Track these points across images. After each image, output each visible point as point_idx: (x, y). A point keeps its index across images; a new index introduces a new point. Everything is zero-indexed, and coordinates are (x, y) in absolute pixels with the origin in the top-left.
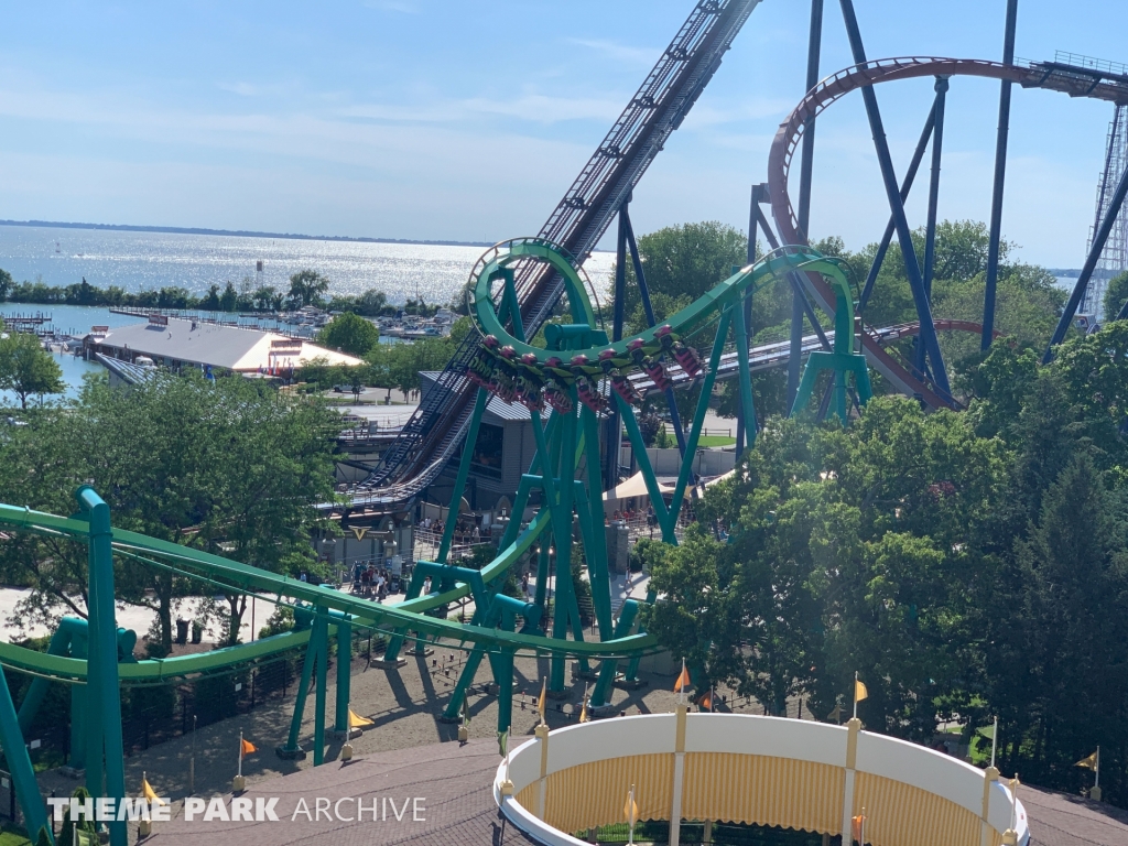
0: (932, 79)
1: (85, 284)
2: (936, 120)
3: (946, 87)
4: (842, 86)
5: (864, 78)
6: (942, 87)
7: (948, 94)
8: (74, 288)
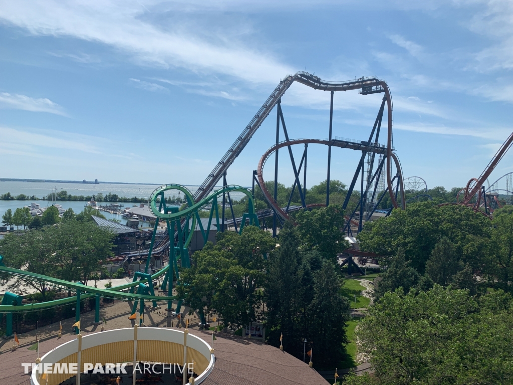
0: (304, 144)
1: (135, 198)
2: (305, 155)
3: (307, 146)
4: (282, 145)
5: (288, 143)
6: (306, 146)
7: (308, 148)
8: (133, 198)
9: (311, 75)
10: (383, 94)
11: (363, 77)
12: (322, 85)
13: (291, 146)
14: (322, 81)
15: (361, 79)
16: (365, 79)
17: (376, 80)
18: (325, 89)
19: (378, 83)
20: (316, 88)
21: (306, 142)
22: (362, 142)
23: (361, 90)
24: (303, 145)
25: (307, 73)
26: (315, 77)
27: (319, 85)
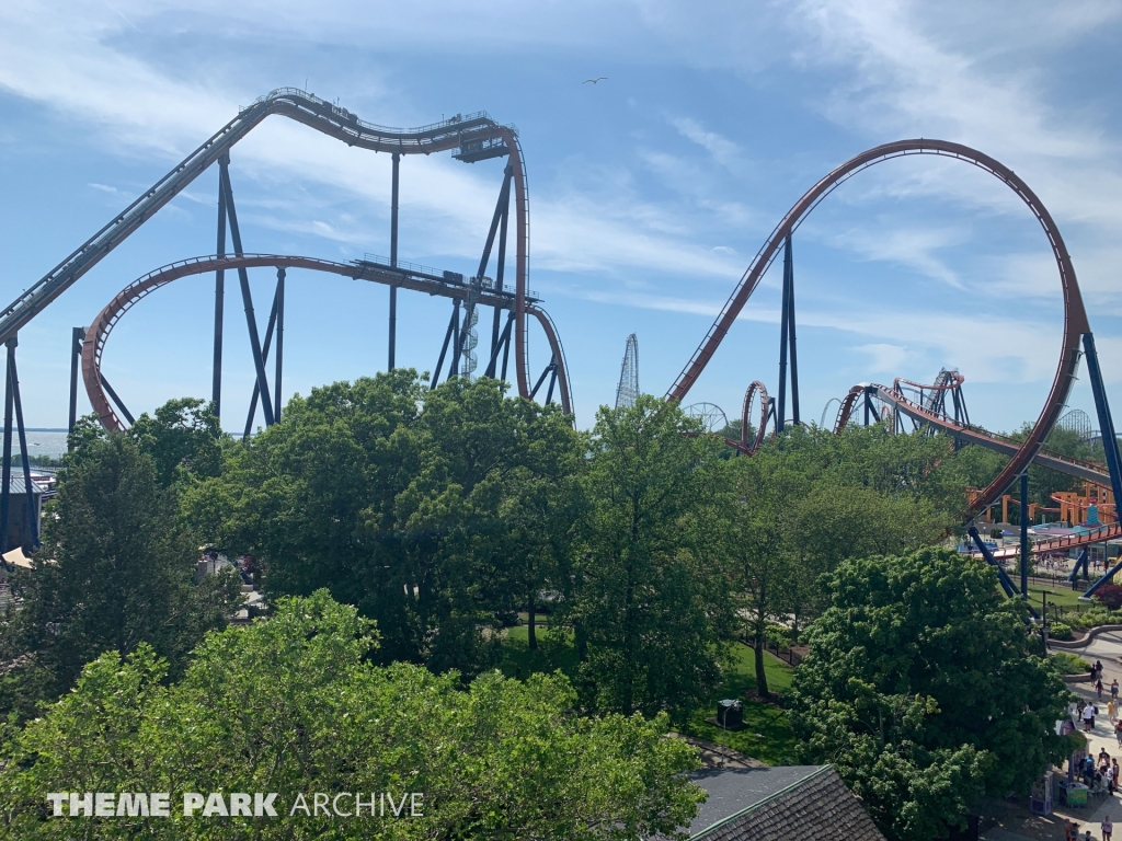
9: (325, 103)
10: (504, 161)
11: (459, 116)
12: (363, 136)
13: (247, 269)
14: (364, 125)
15: (454, 119)
16: (464, 120)
17: (491, 122)
18: (377, 147)
19: (494, 130)
20: (352, 141)
21: (282, 263)
22: (446, 273)
23: (458, 151)
24: (274, 270)
25: (312, 95)
26: (339, 110)
27: (355, 133)
